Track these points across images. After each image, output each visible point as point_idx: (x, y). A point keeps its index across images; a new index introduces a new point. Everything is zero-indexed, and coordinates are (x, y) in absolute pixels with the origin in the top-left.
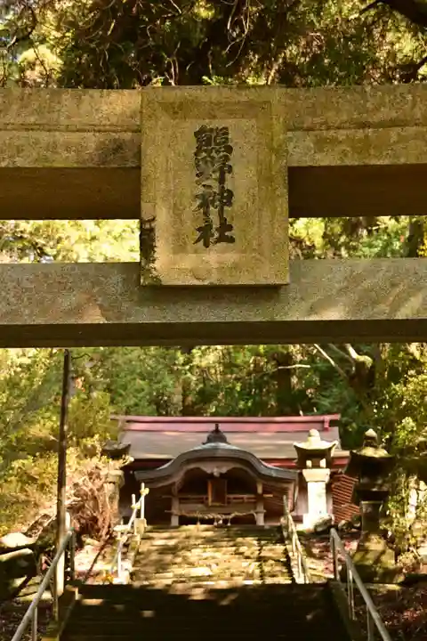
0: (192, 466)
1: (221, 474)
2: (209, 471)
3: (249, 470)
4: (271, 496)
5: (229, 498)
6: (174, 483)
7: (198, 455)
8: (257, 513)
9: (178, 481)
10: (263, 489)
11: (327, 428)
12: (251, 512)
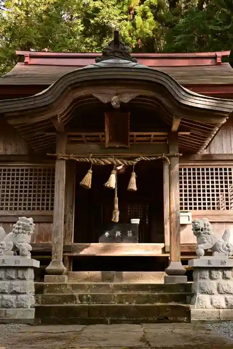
0: (82, 93)
1: (122, 104)
2: (105, 100)
3: (164, 100)
4: (188, 133)
5: (133, 136)
6: (55, 117)
7: (85, 77)
8: (170, 157)
9: (61, 115)
10: (180, 125)
11: (220, 63)
12: (164, 156)
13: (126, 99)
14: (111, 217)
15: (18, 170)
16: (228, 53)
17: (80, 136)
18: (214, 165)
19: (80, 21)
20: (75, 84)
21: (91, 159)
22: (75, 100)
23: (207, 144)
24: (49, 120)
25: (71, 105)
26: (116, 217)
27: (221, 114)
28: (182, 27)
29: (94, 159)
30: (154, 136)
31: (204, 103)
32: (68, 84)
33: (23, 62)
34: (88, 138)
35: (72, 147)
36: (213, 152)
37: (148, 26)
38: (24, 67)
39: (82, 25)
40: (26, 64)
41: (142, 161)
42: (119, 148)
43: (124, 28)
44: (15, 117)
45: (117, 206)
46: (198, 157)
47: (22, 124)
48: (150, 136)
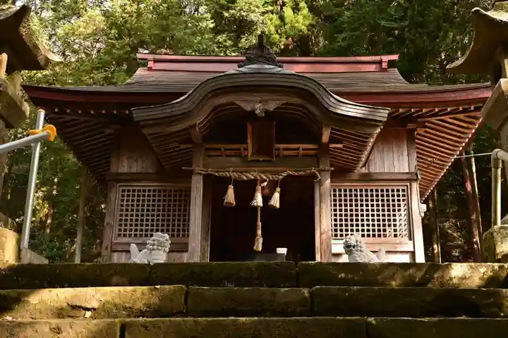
1: (267, 112)
2: (248, 108)
3: (312, 109)
4: (340, 146)
5: (278, 149)
6: (194, 126)
8: (320, 171)
9: (199, 124)
10: (330, 136)
11: (386, 69)
12: (313, 171)
13: (272, 106)
14: (253, 245)
15: (144, 191)
16: (395, 57)
17: (219, 149)
18: (373, 186)
19: (209, 15)
20: (216, 90)
21: (232, 174)
22: (216, 108)
23: (364, 160)
24: (186, 129)
26: (259, 245)
27: (373, 123)
28: (345, 22)
29: (235, 173)
30: (303, 149)
31: (356, 111)
32: (208, 91)
33: (146, 66)
34: (228, 152)
35: (210, 160)
36: (372, 170)
37: (301, 20)
38: (147, 73)
39: (213, 21)
40: (150, 69)
41: (289, 176)
42: (263, 161)
43: (269, 23)
44: (151, 126)
45: (259, 232)
46: (355, 176)
47: (154, 134)
48: (298, 149)
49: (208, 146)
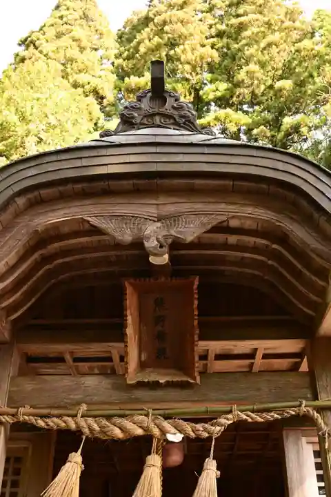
12: (303, 409)
13: (190, 231)
21: (82, 422)
22: (41, 240)
25: (22, 259)
29: (90, 420)
32: (17, 188)
35: (28, 385)
41: (239, 426)
42: (169, 385)
48: (251, 355)
49: (36, 348)
